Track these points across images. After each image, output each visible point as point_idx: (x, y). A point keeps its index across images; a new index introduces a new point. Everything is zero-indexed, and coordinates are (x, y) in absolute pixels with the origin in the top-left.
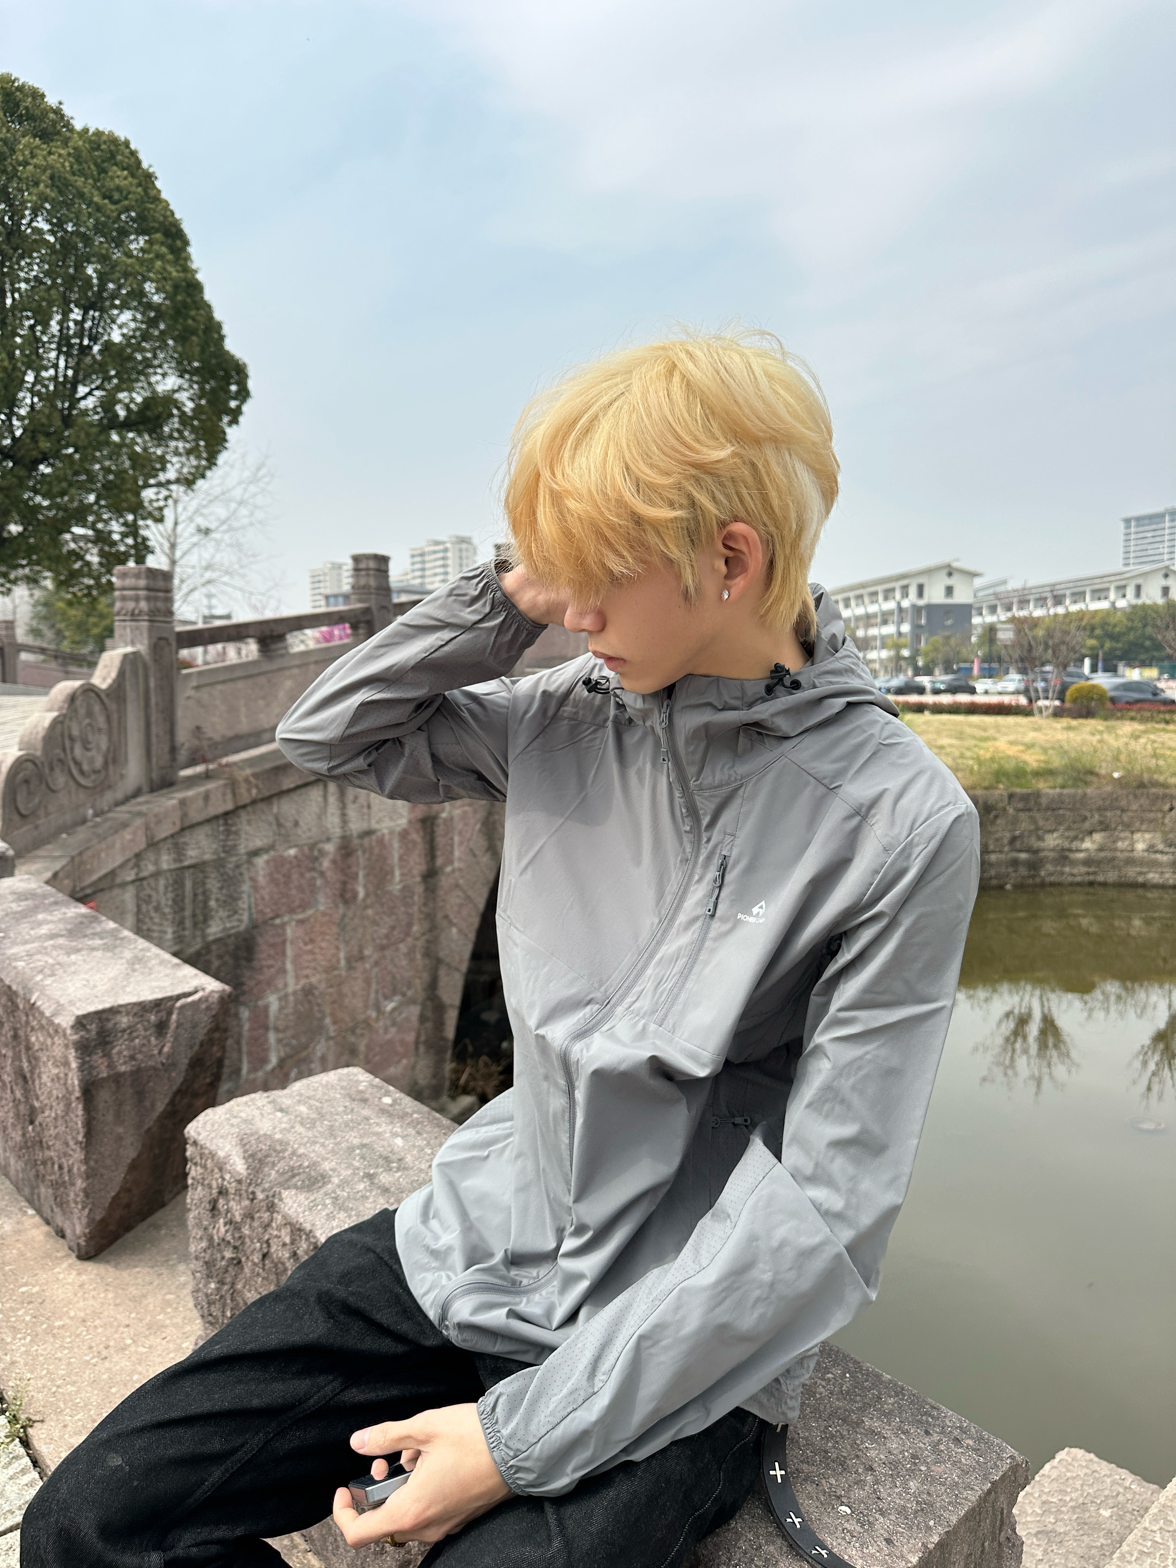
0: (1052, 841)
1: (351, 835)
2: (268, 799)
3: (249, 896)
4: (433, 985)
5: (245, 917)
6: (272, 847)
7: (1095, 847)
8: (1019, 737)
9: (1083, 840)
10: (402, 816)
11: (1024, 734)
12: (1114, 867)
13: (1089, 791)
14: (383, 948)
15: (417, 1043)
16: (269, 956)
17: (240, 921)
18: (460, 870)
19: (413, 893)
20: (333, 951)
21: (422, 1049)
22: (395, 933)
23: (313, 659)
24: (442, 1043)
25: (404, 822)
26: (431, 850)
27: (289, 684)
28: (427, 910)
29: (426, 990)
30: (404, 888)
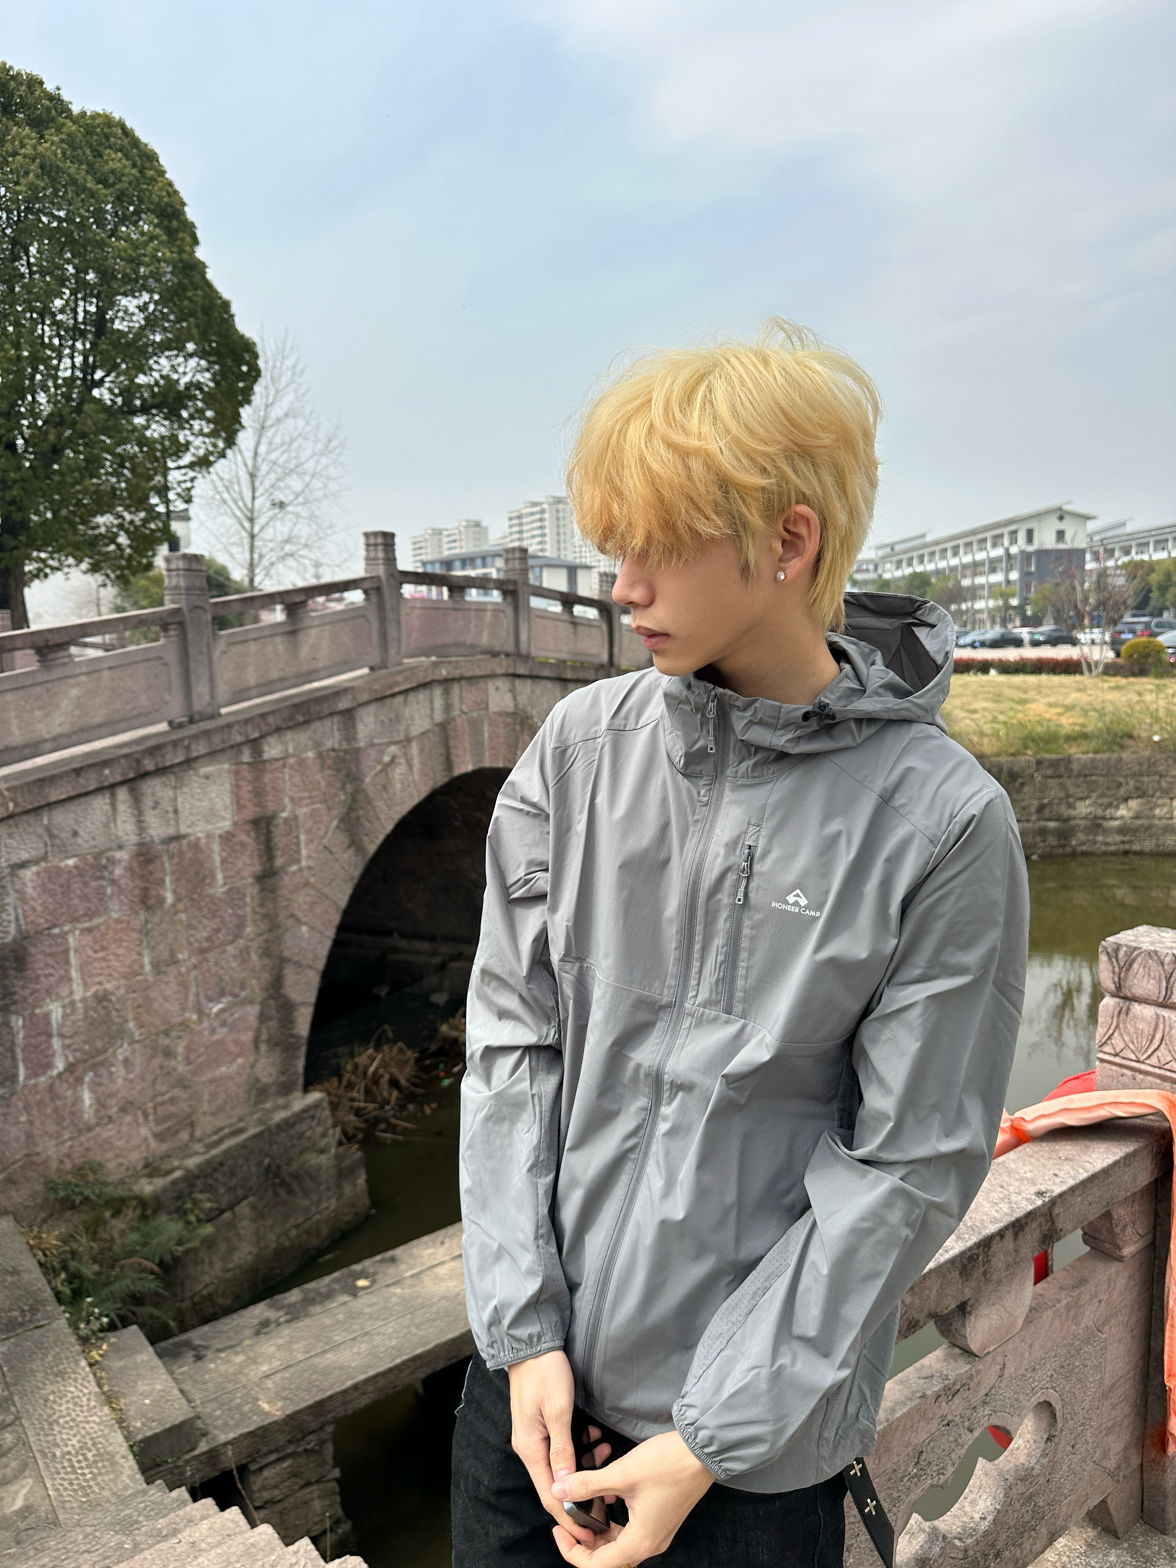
0: (1084, 808)
1: (153, 842)
2: (36, 810)
3: (16, 908)
4: (277, 983)
5: (12, 929)
6: (45, 858)
7: (1131, 814)
8: (1061, 698)
9: (1117, 807)
10: (224, 818)
11: (1067, 695)
12: (1151, 836)
13: (1124, 755)
14: (203, 951)
15: (256, 1043)
16: (47, 965)
17: (7, 933)
18: (309, 868)
19: (245, 895)
20: (135, 957)
21: (263, 1047)
22: (220, 936)
23: (105, 666)
24: (292, 1040)
25: (226, 825)
26: (268, 851)
27: (74, 692)
28: (264, 911)
29: (266, 989)
30: (230, 890)
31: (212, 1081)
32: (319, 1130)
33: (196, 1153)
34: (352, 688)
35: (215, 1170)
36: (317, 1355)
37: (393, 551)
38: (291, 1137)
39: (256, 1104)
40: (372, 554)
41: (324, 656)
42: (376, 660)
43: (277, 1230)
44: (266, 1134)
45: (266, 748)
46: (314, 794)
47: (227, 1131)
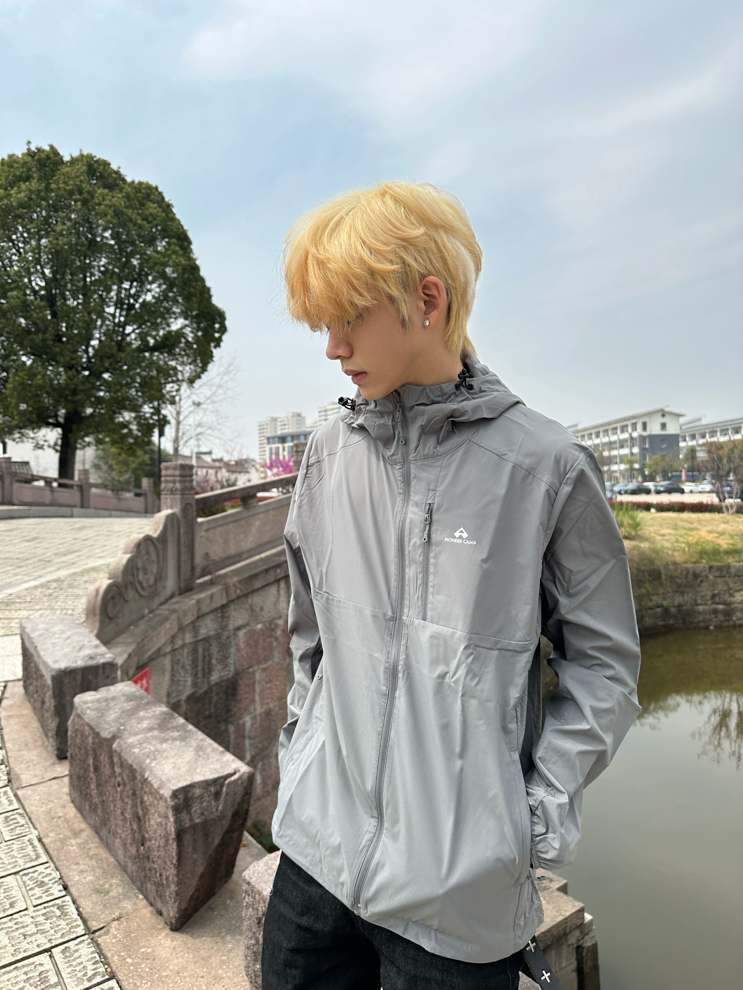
0: (739, 597)
2: (246, 595)
3: (235, 655)
5: (232, 669)
6: (247, 624)
8: (714, 528)
11: (718, 526)
16: (246, 692)
17: (229, 671)
20: (283, 687)
23: (271, 507)
27: (258, 523)
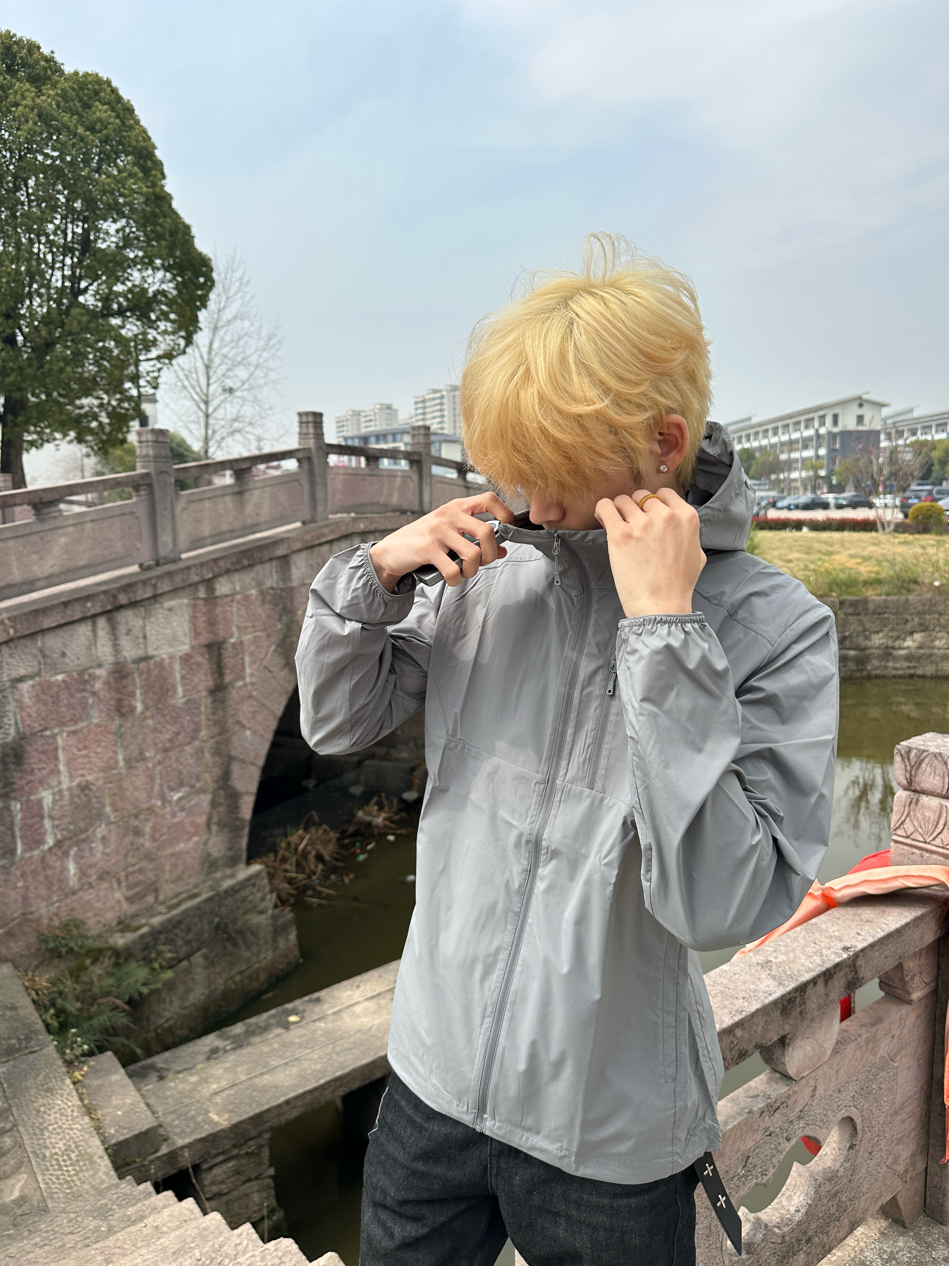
0: (877, 640)
1: (126, 661)
2: (32, 636)
3: (15, 714)
4: (225, 777)
5: (12, 731)
6: (39, 674)
7: (916, 645)
8: (859, 551)
9: (904, 639)
10: (184, 643)
11: (865, 548)
12: (932, 662)
13: (911, 597)
14: (166, 750)
15: (208, 824)
16: (40, 760)
17: (8, 734)
18: (252, 684)
19: (200, 705)
20: (111, 754)
21: (214, 828)
22: (180, 738)
23: (88, 519)
24: (237, 823)
25: (185, 648)
26: (219, 669)
27: (63, 540)
28: (216, 718)
29: (217, 781)
30: (188, 701)
31: (173, 855)
32: (259, 895)
33: (160, 913)
34: (288, 538)
35: (175, 927)
36: (256, 1076)
37: (322, 427)
38: (236, 901)
39: (209, 874)
40: (304, 430)
41: (265, 511)
42: (308, 517)
43: (225, 975)
44: (216, 899)
45: (218, 586)
46: (257, 623)
47: (184, 895)
